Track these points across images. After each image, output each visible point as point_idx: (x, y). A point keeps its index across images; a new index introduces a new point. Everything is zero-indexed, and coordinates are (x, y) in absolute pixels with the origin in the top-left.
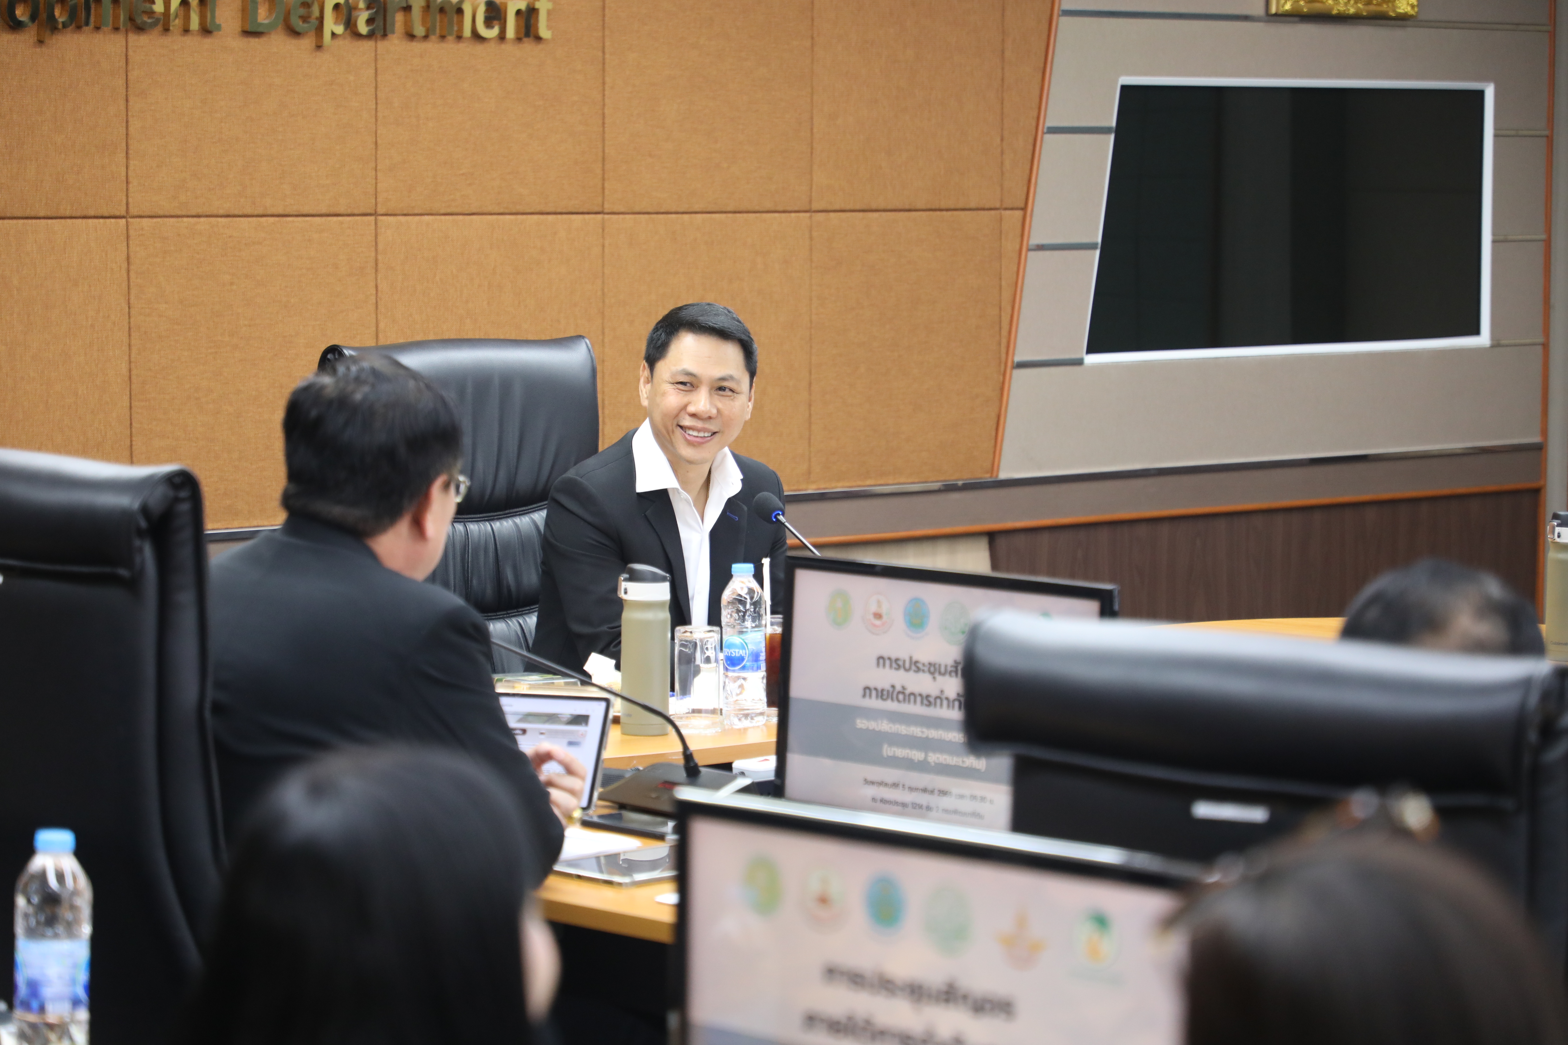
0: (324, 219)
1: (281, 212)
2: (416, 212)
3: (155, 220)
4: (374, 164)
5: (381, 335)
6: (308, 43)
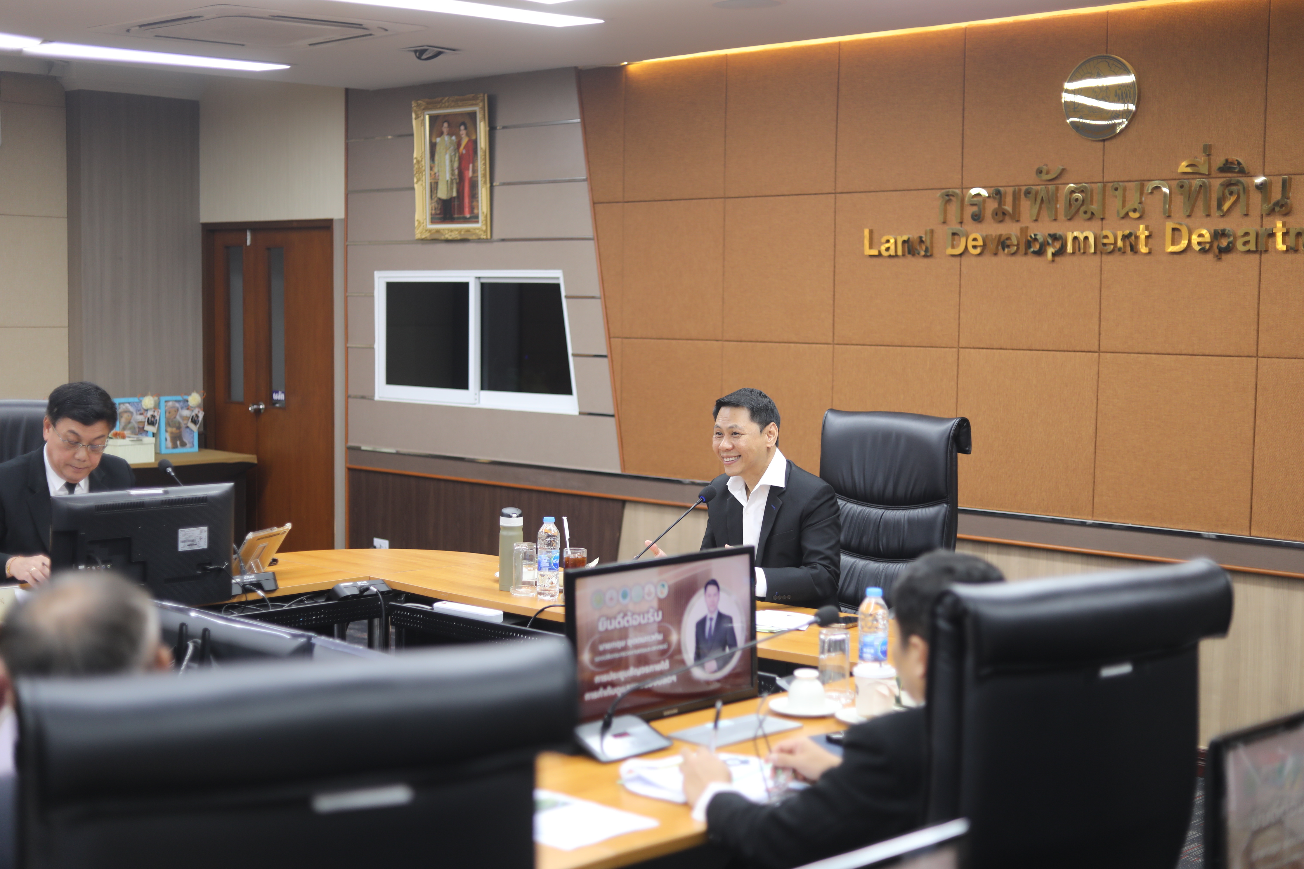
0: (1220, 358)
1: (1191, 353)
2: (1286, 356)
3: (1114, 354)
4: (1256, 327)
5: (1257, 429)
6: (1210, 257)
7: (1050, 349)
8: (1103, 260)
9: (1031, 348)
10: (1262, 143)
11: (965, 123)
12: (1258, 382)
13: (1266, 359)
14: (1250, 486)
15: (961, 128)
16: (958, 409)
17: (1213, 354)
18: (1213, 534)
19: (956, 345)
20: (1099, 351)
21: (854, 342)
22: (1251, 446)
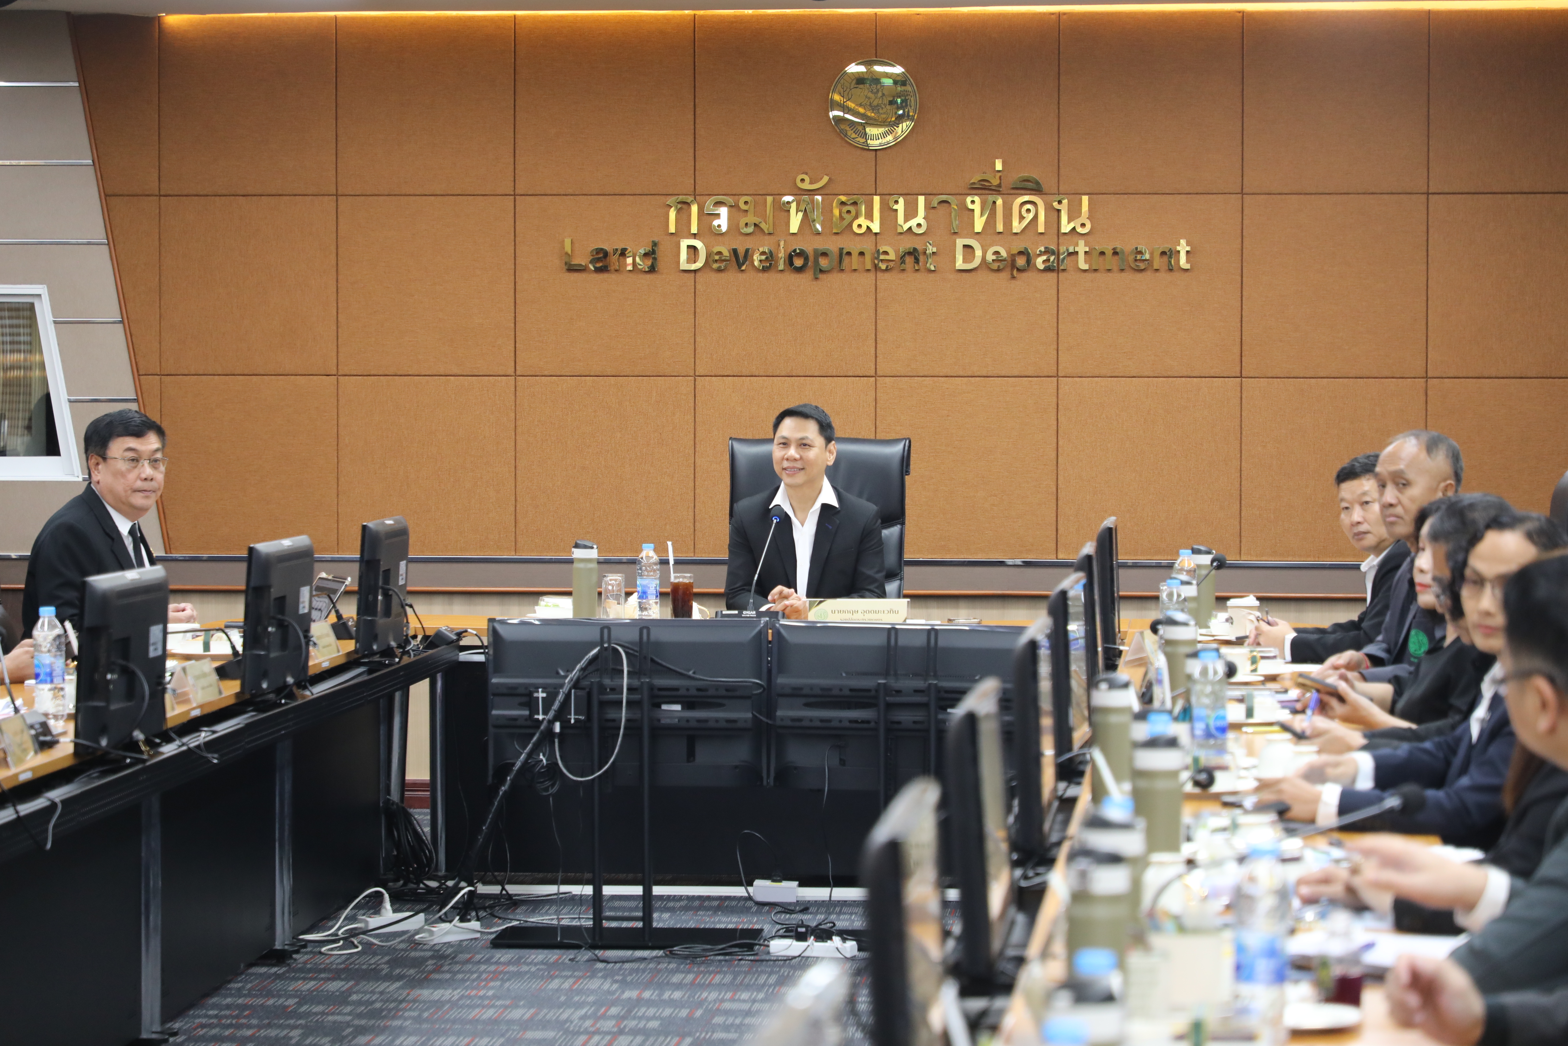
0: (1017, 379)
1: (984, 374)
2: (1088, 375)
3: (895, 378)
4: (1055, 347)
5: (1060, 449)
6: (1005, 275)
7: (816, 374)
8: (878, 278)
9: (791, 374)
10: (1056, 161)
11: (697, 121)
12: (1059, 402)
13: (1067, 379)
14: (1055, 508)
15: (692, 127)
16: (698, 446)
17: (1009, 375)
18: (1018, 562)
19: (692, 373)
20: (875, 376)
21: (546, 373)
22: (1055, 467)
